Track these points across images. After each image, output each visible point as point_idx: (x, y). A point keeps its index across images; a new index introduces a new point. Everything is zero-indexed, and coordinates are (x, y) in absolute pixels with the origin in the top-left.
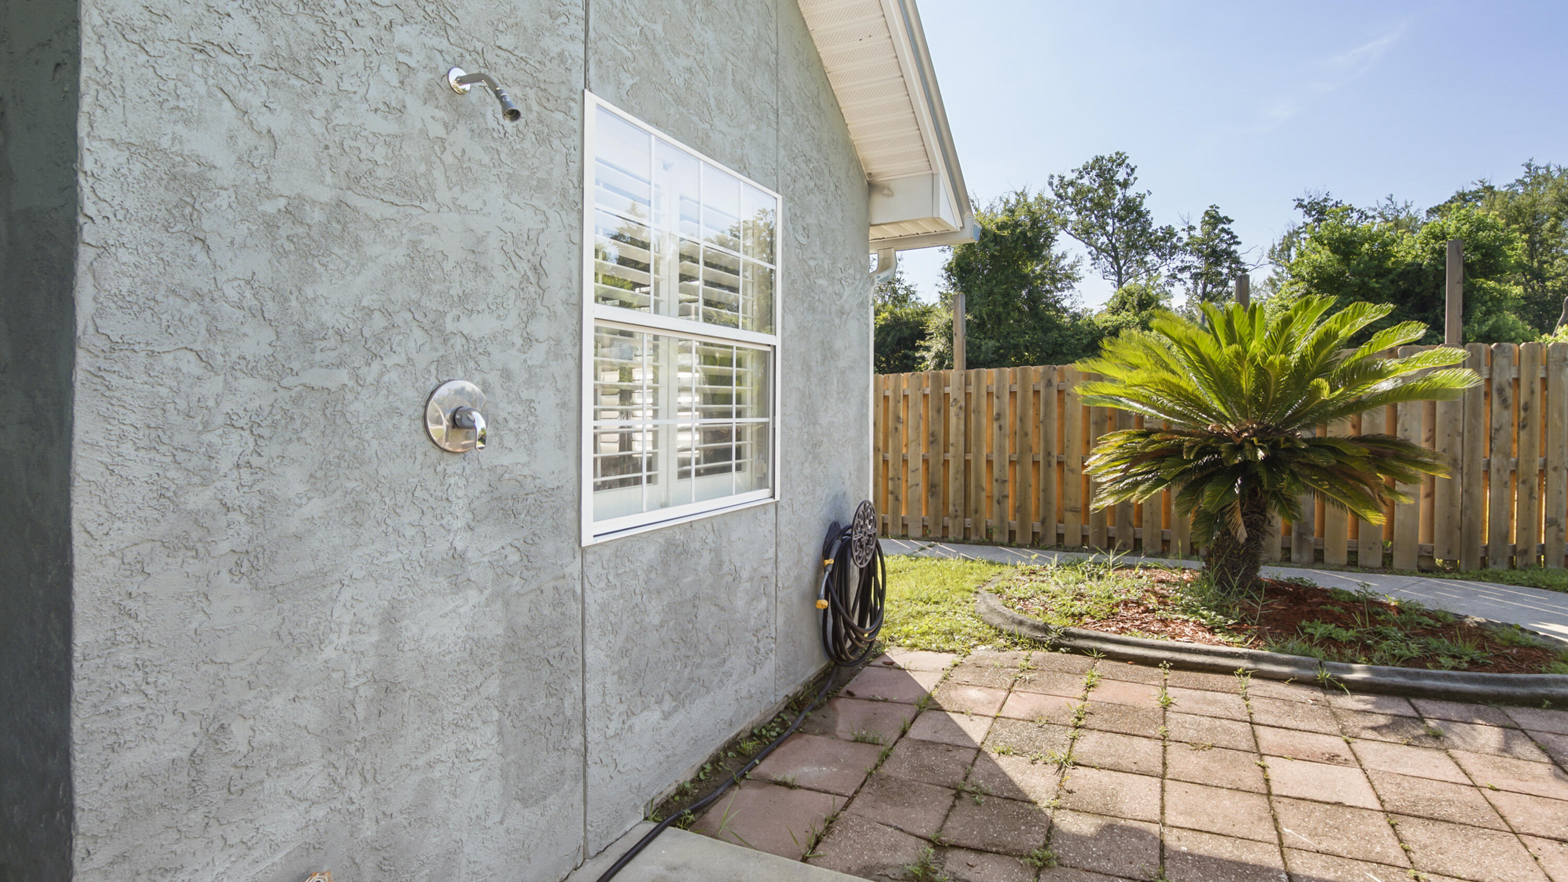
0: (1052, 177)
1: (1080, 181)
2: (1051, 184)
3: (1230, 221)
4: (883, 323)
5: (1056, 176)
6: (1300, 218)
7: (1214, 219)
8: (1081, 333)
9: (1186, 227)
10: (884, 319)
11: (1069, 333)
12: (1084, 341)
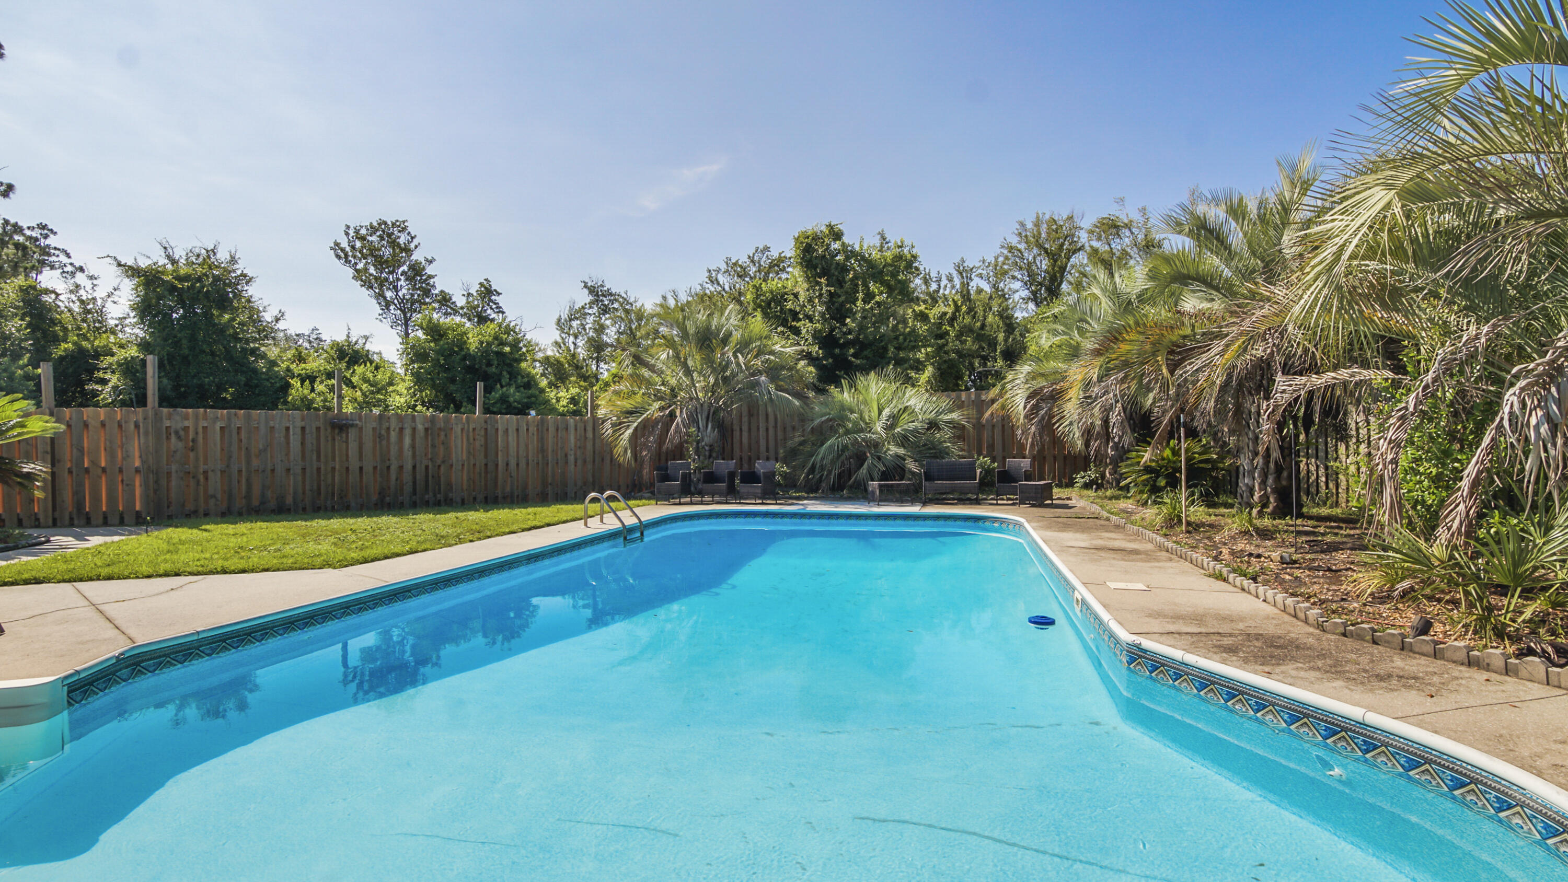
0: (348, 227)
1: (370, 238)
2: (347, 234)
3: (499, 294)
4: (63, 353)
5: (352, 227)
6: (584, 298)
7: (487, 292)
8: (277, 377)
9: (465, 293)
10: (66, 350)
11: (263, 376)
12: (278, 385)
